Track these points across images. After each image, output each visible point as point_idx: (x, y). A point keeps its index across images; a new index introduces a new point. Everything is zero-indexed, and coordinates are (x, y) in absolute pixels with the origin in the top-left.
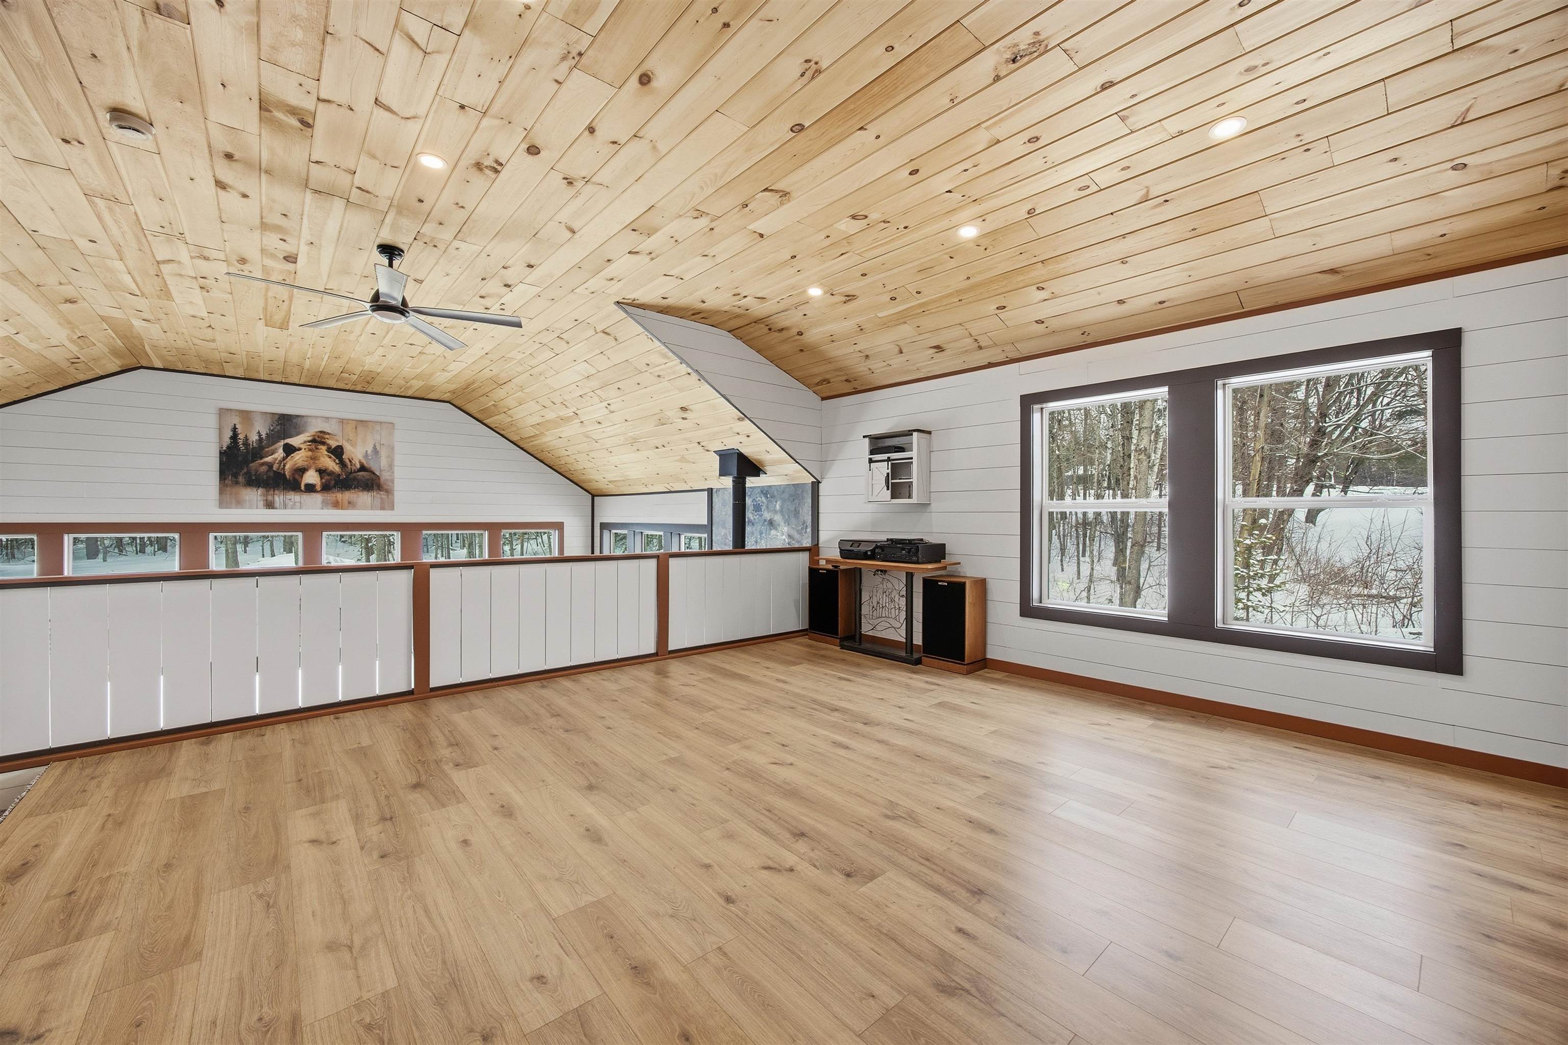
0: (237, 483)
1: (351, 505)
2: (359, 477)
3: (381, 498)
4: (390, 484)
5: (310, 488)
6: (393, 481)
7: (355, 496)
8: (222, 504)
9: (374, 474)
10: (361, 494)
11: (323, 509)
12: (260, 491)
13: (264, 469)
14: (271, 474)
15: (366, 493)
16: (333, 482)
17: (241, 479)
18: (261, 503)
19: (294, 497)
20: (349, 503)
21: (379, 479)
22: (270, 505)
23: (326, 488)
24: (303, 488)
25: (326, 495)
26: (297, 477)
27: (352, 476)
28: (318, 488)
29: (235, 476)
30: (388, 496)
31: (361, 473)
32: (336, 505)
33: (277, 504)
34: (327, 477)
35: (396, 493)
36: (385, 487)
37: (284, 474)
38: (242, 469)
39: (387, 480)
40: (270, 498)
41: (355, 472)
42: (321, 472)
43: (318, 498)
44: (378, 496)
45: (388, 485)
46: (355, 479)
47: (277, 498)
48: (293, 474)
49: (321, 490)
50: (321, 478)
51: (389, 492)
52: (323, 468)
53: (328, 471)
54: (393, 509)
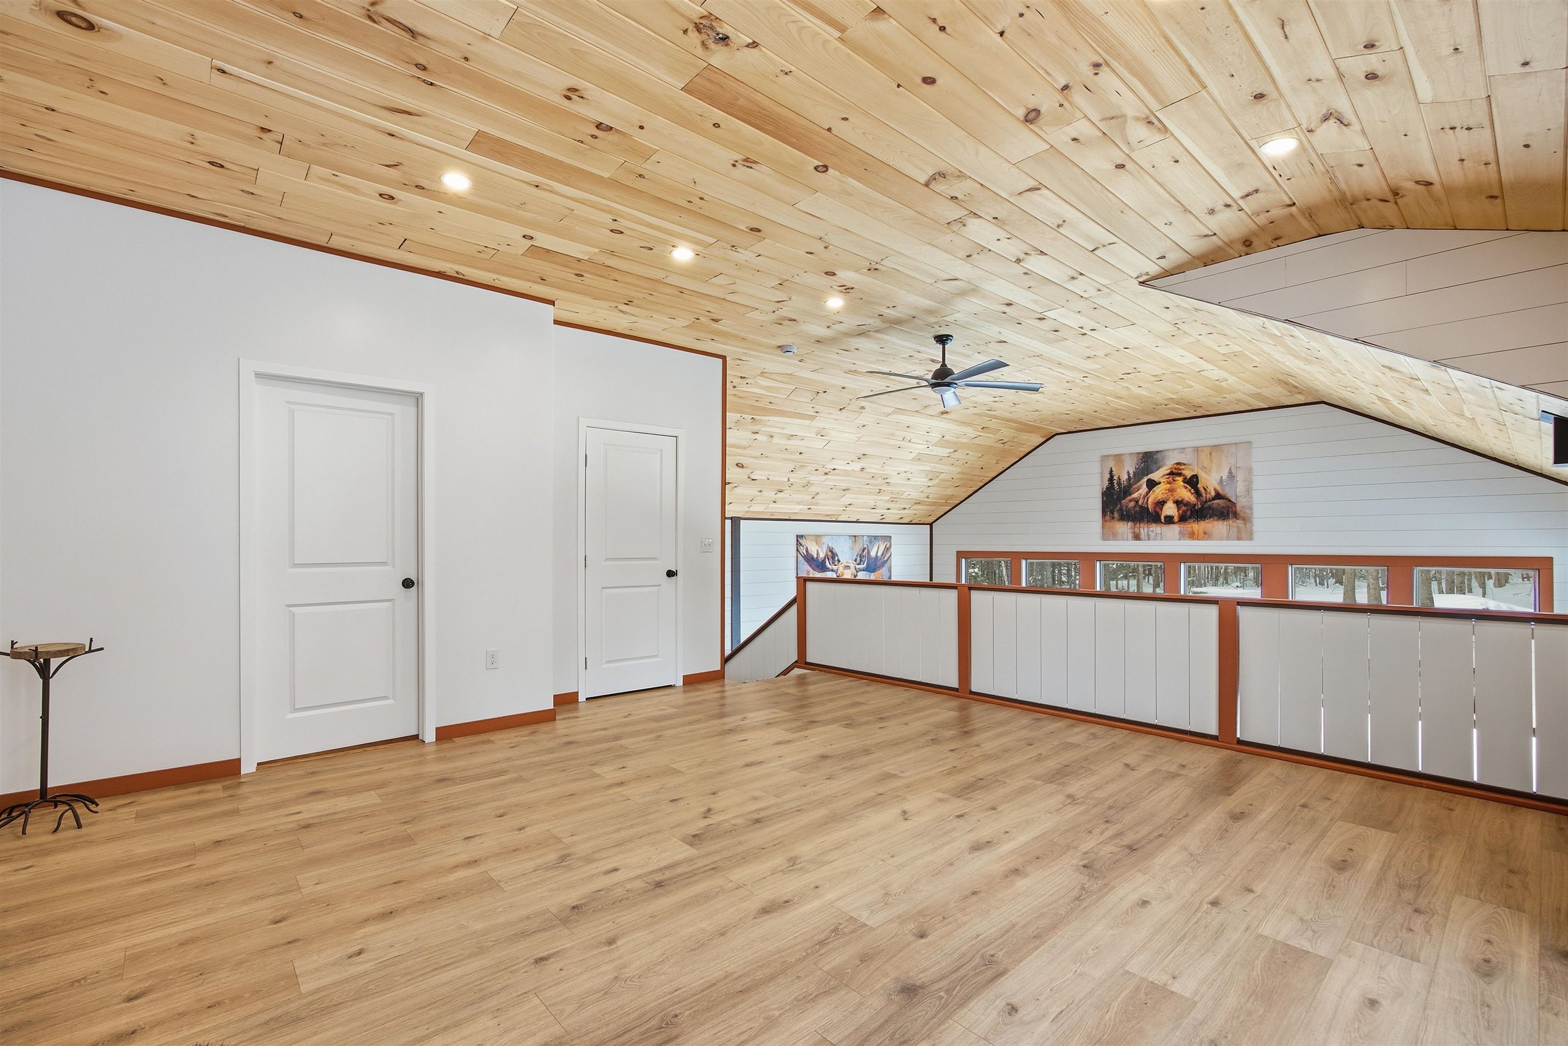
0: (1113, 518)
1: (1207, 535)
2: (1215, 506)
3: (1238, 527)
4: (1248, 511)
5: (1169, 520)
6: (1251, 508)
7: (1210, 525)
8: (1105, 537)
9: (1230, 501)
10: (1216, 523)
11: (1180, 539)
12: (1130, 524)
13: (1132, 504)
14: (1137, 509)
15: (1221, 522)
16: (1189, 513)
17: (1116, 515)
18: (1130, 535)
19: (1156, 529)
20: (1205, 533)
21: (1236, 507)
22: (1137, 537)
23: (1183, 519)
24: (1163, 520)
25: (1183, 526)
26: (1158, 510)
27: (1206, 505)
28: (1176, 519)
29: (1112, 512)
30: (1245, 524)
31: (1216, 501)
32: (1192, 536)
33: (1142, 536)
34: (1184, 508)
35: (1255, 521)
36: (1242, 514)
37: (1148, 508)
38: (1117, 505)
39: (1243, 507)
40: (1137, 530)
41: (1210, 501)
42: (1178, 503)
43: (1175, 529)
44: (1234, 524)
45: (1245, 513)
46: (1210, 508)
47: (1142, 530)
48: (1155, 507)
49: (1179, 521)
50: (1179, 509)
51: (1247, 520)
52: (1180, 499)
53: (1185, 501)
54: (1251, 539)
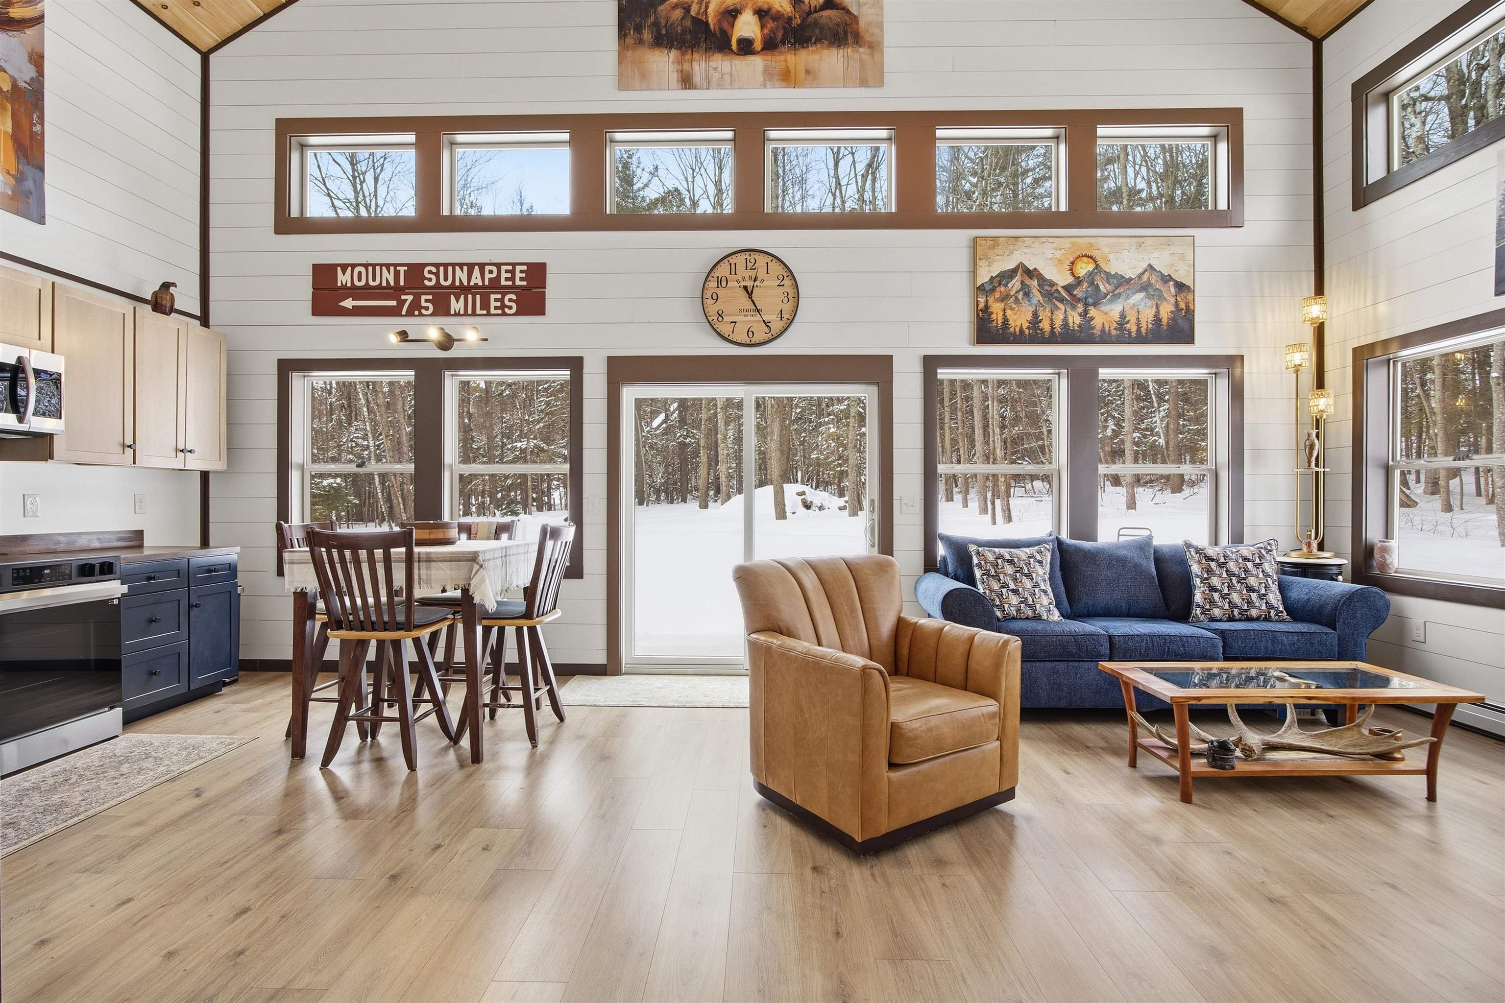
0: (641, 42)
1: (811, 77)
2: (824, 21)
3: (861, 61)
4: (876, 31)
5: (746, 47)
6: (880, 26)
7: (817, 57)
8: (623, 84)
9: (848, 12)
10: (826, 52)
11: (765, 87)
12: (674, 54)
13: (678, 13)
14: (688, 23)
15: (834, 51)
16: (780, 34)
17: (647, 35)
18: (674, 77)
19: (721, 63)
20: (808, 72)
21: (857, 23)
22: (687, 82)
23: (770, 45)
24: (734, 46)
25: (769, 58)
26: (725, 26)
27: (811, 19)
28: (758, 45)
29: (639, 29)
30: (872, 55)
31: (827, 13)
32: (787, 78)
33: (697, 79)
34: (771, 25)
35: (886, 51)
36: (867, 38)
37: (707, 24)
38: (647, 16)
39: (870, 24)
40: (686, 66)
41: (816, 11)
42: (762, 14)
43: (756, 63)
44: (856, 56)
45: (872, 34)
46: (816, 23)
47: (696, 67)
48: (719, 21)
49: (762, 50)
50: (762, 27)
51: (875, 47)
52: (765, 7)
53: (773, 12)
54: (880, 83)
